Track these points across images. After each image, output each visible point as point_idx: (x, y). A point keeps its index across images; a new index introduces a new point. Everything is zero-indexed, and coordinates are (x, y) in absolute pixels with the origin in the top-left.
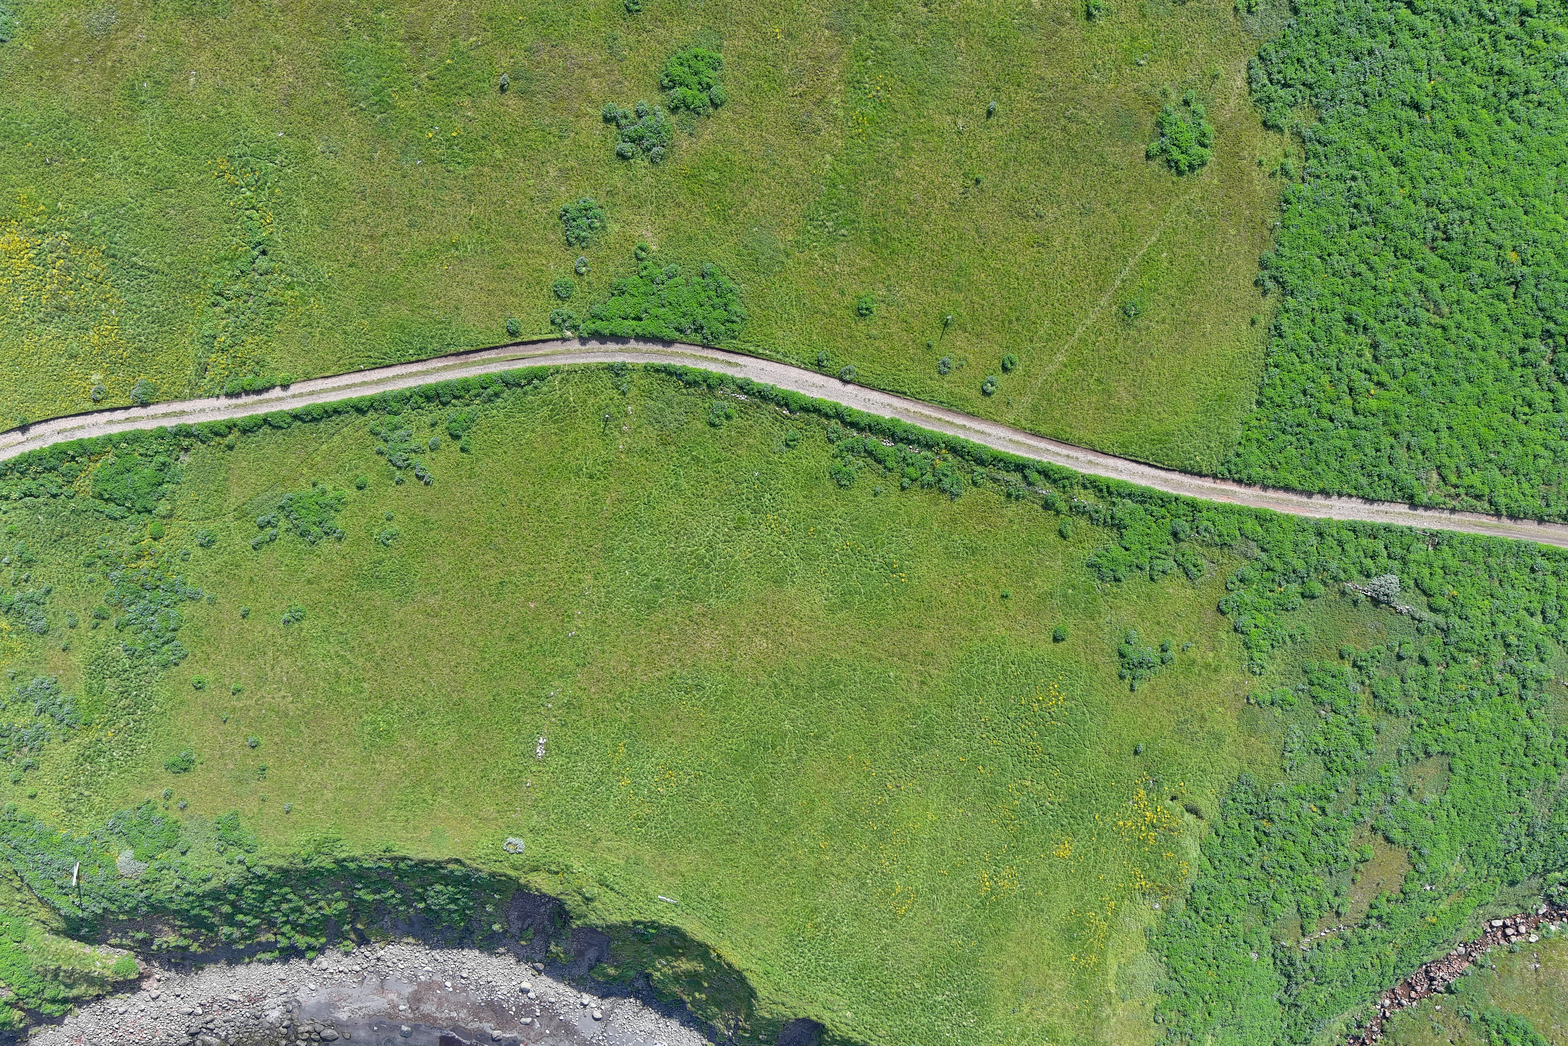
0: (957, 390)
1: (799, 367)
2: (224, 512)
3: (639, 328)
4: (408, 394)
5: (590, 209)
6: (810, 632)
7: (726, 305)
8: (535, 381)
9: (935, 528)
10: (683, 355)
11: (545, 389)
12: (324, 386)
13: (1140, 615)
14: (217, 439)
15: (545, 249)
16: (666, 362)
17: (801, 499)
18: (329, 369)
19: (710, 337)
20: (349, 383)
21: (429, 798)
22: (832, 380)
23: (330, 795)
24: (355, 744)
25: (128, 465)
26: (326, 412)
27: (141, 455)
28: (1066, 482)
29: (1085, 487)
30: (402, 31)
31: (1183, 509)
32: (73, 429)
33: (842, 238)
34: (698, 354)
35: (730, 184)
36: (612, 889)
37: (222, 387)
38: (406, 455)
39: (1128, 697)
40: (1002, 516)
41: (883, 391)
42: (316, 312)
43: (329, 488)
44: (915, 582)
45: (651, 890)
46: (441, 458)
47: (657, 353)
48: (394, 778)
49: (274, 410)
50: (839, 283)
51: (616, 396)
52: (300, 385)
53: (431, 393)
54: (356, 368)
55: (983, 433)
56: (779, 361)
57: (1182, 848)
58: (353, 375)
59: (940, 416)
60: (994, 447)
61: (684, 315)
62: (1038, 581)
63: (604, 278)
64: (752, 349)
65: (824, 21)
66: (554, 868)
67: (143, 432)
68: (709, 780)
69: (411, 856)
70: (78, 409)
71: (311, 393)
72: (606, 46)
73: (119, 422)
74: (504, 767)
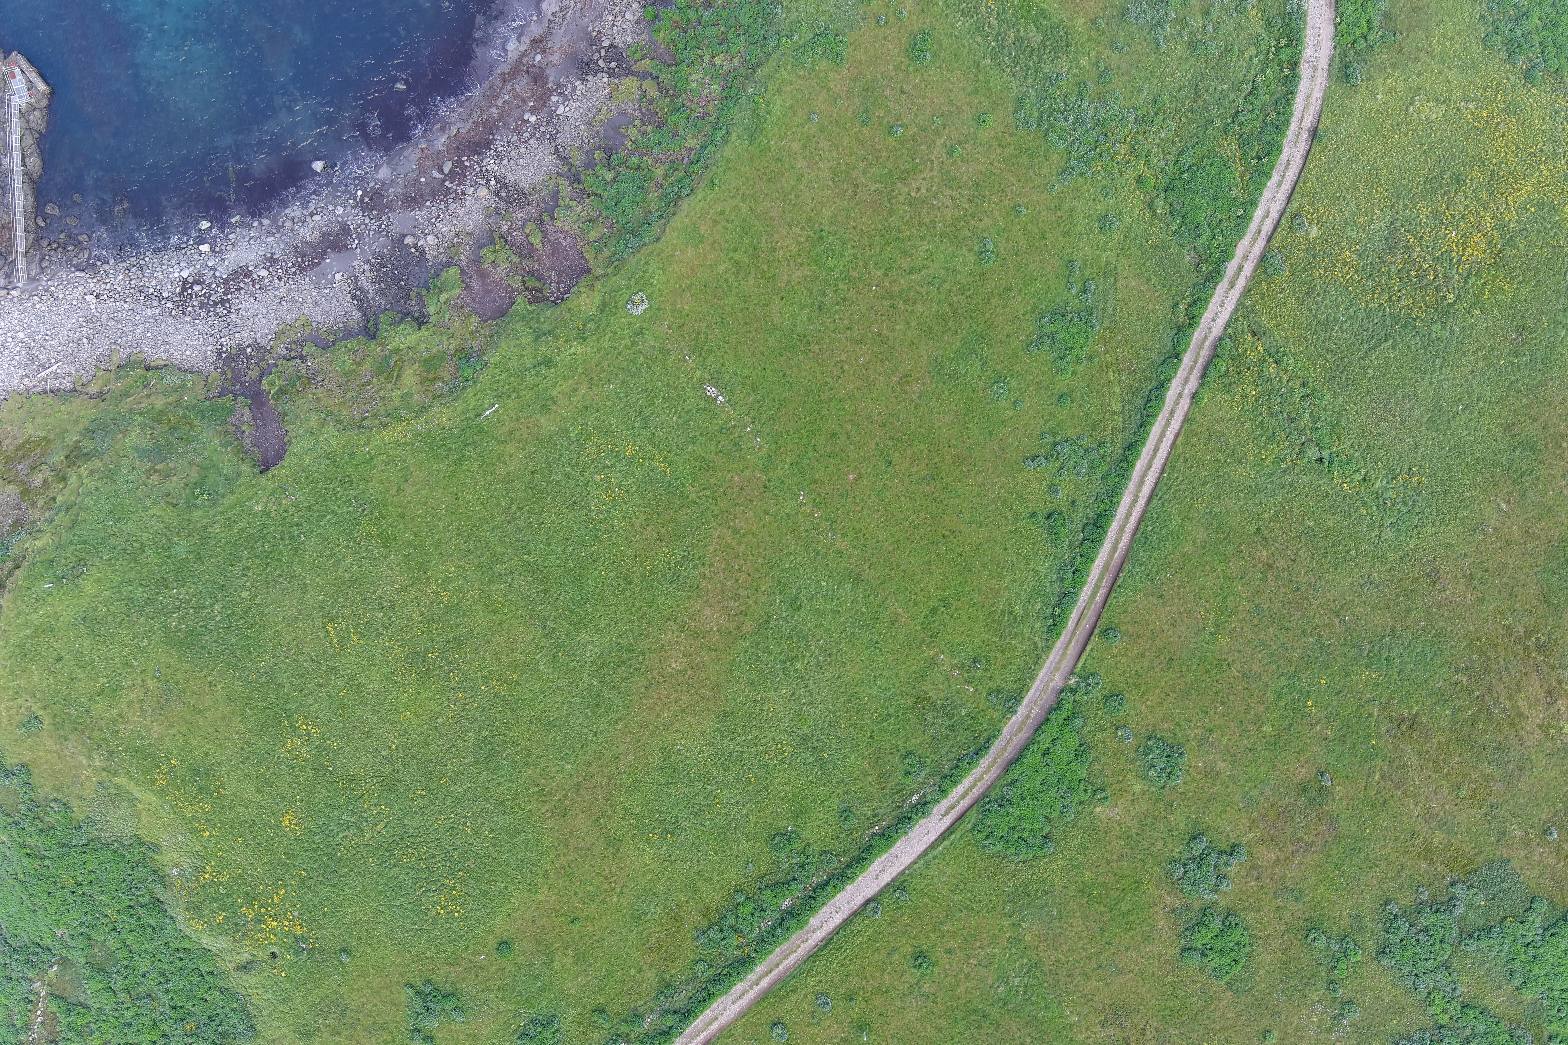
0: (794, 999)
1: (909, 867)
2: (1121, 257)
3: (1037, 751)
4: (1115, 500)
5: (1169, 778)
8: (1051, 622)
9: (681, 896)
10: (987, 770)
11: (1038, 625)
12: (1170, 429)
14: (1189, 300)
15: (1160, 712)
16: (991, 751)
18: (1183, 445)
19: (987, 807)
20: (1159, 454)
21: (737, 256)
22: (877, 889)
23: (800, 164)
24: (832, 223)
25: (1220, 203)
26: (1148, 416)
27: (1221, 221)
32: (1283, 177)
33: (997, 985)
34: (979, 784)
35: (1109, 917)
36: (534, 366)
37: (1230, 338)
38: (1062, 459)
39: (402, 975)
40: (651, 965)
41: (837, 930)
42: (1239, 469)
43: (1079, 368)
44: (641, 845)
47: (1004, 748)
48: (776, 236)
49: (1181, 369)
50: (959, 954)
51: (990, 684)
52: (1186, 407)
53: (1101, 522)
54: (1168, 470)
55: (740, 997)
56: (925, 852)
57: (218, 934)
58: (1163, 461)
59: (781, 967)
61: (1023, 798)
63: (1100, 746)
64: (953, 836)
66: (592, 325)
67: (1240, 238)
69: (692, 197)
70: (1297, 195)
71: (1172, 413)
72: (1295, 889)
73: (1261, 223)
74: (719, 347)
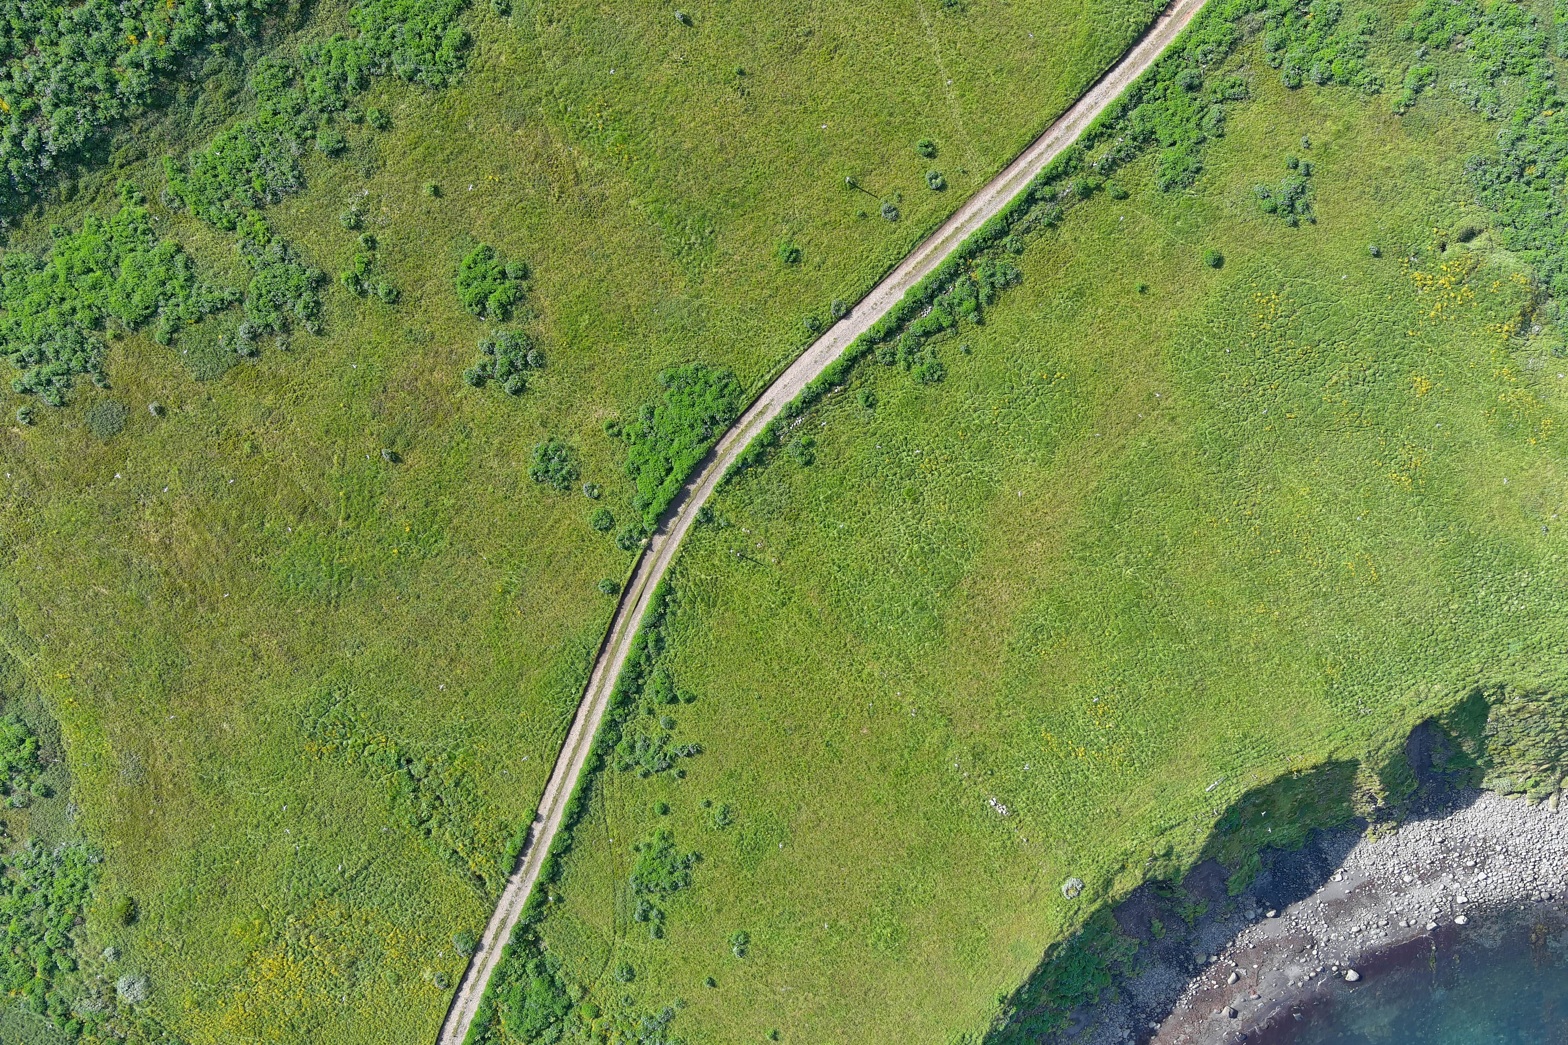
0: (919, 216)
1: (805, 350)
2: (610, 944)
3: (678, 474)
4: (608, 718)
5: (546, 451)
6: (1055, 495)
7: (706, 383)
8: (668, 599)
9: (1034, 316)
10: (727, 451)
11: (680, 594)
12: (556, 786)
13: (1245, 170)
14: (544, 907)
15: (556, 513)
16: (726, 469)
17: (926, 426)
18: (544, 772)
19: (727, 416)
20: (566, 762)
21: (978, 934)
22: (836, 327)
23: (919, 1018)
24: (887, 966)
25: (518, 998)
26: (579, 798)
27: (517, 980)
28: (1073, 163)
29: (1090, 148)
30: (291, 517)
31: (1171, 66)
32: (460, 1021)
33: (713, 236)
34: (734, 437)
35: (601, 309)
36: (1172, 827)
37: (503, 874)
38: (661, 754)
40: (1064, 246)
41: (876, 285)
42: (488, 750)
43: (648, 839)
44: (1072, 366)
45: (1196, 792)
46: (682, 726)
47: (711, 473)
49: (550, 842)
50: (751, 265)
51: (726, 535)
52: (542, 805)
53: (621, 697)
54: (558, 747)
55: (974, 215)
56: (788, 366)
57: (1499, 268)
58: (562, 755)
59: (933, 246)
60: (994, 212)
61: (692, 426)
62: (1149, 249)
63: (615, 477)
64: (761, 384)
65: (508, 128)
66: (1117, 867)
67: (498, 966)
68: (1132, 675)
69: (1020, 984)
70: (445, 1007)
71: (556, 801)
72: (412, 343)
73: (478, 980)
74: (994, 851)
